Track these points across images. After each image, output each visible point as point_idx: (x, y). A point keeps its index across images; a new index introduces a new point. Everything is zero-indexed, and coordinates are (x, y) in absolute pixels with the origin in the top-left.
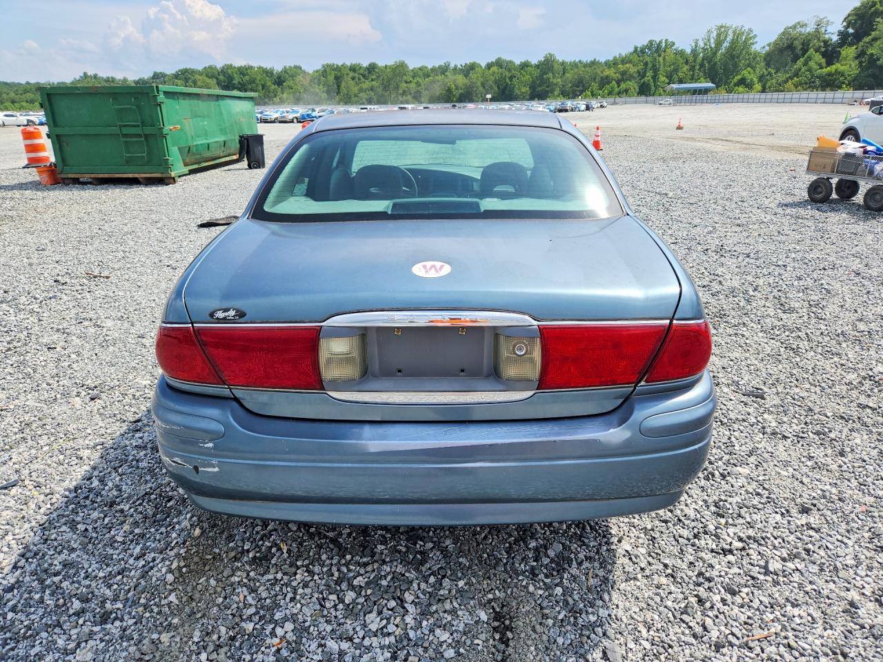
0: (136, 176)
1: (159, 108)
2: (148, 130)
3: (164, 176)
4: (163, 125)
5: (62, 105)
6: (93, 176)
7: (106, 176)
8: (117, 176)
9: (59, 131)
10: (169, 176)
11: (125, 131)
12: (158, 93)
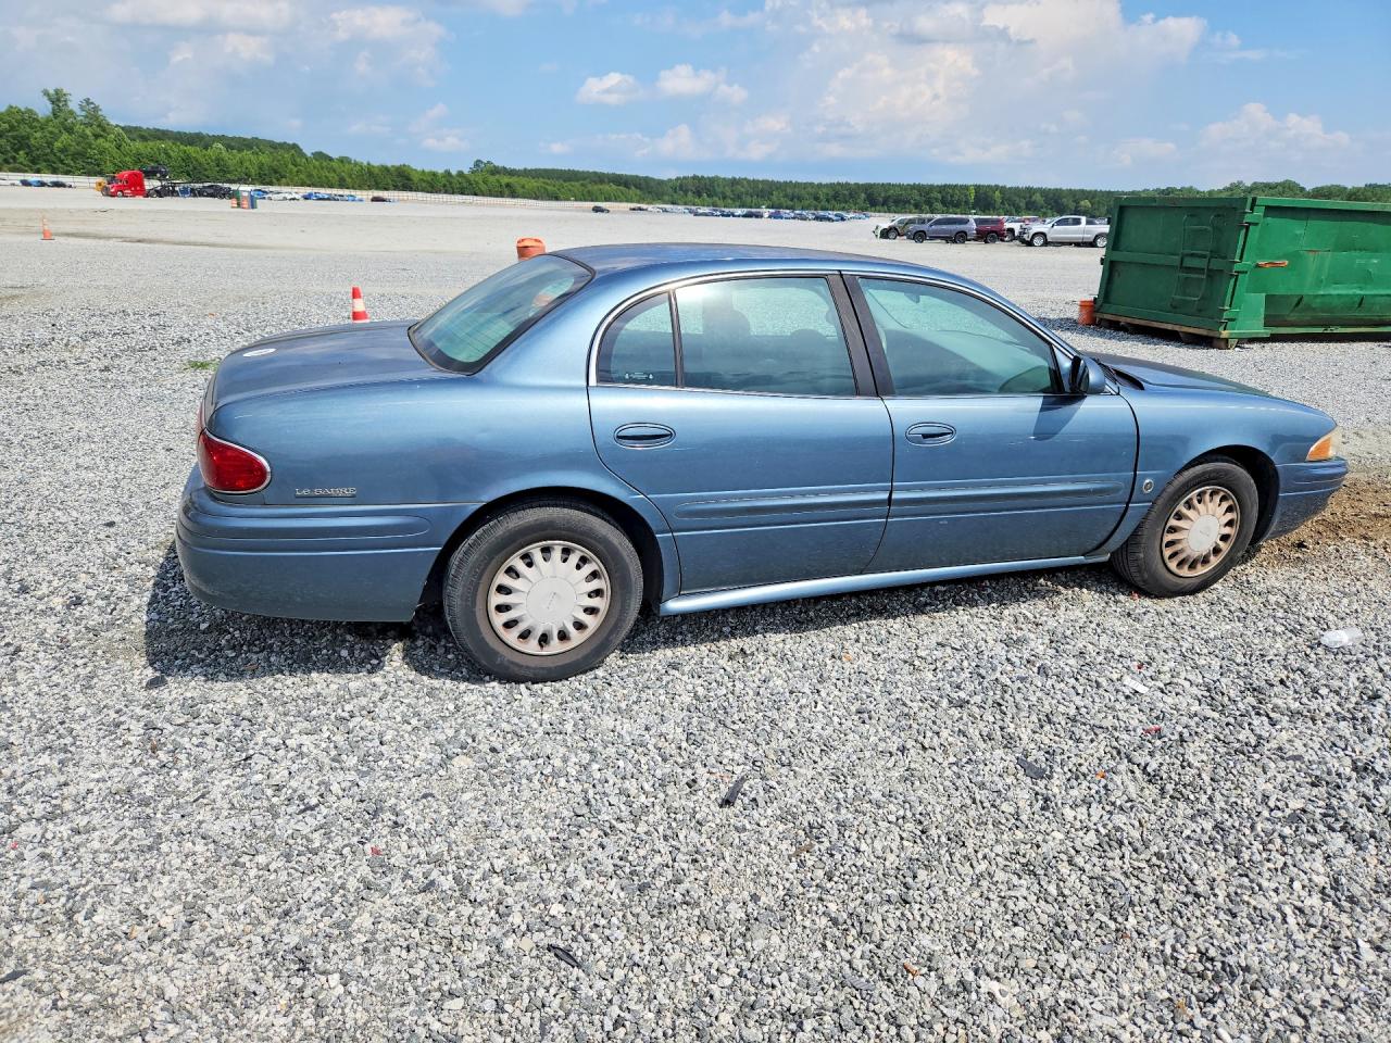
0: (1177, 328)
1: (1243, 231)
2: (1216, 264)
3: (1211, 334)
4: (1241, 258)
5: (1133, 221)
6: (1129, 320)
7: (1143, 323)
8: (1155, 325)
9: (1117, 256)
10: (1217, 335)
11: (1189, 262)
12: (1252, 209)
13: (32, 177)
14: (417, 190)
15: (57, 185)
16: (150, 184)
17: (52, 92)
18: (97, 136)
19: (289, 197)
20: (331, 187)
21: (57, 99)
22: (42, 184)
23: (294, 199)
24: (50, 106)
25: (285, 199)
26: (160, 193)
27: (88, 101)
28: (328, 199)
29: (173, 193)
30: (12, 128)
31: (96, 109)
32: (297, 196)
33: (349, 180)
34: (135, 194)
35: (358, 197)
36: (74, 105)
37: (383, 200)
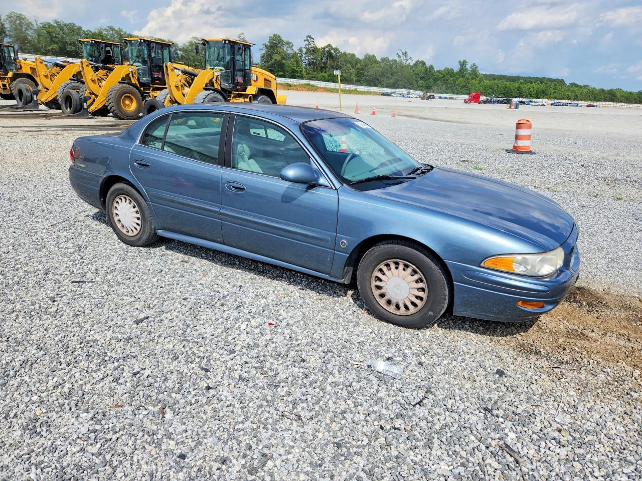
13: (443, 95)
14: (618, 101)
15: (451, 98)
16: (482, 98)
17: (462, 61)
18: (473, 79)
19: (541, 104)
20: (569, 99)
21: (463, 64)
22: (446, 98)
23: (543, 105)
24: (459, 67)
25: (539, 105)
26: (485, 102)
27: (474, 64)
28: (563, 105)
29: (490, 102)
30: (444, 76)
31: (477, 67)
32: (545, 104)
33: (580, 96)
34: (475, 102)
35: (579, 104)
36: (468, 67)
37: (593, 106)
